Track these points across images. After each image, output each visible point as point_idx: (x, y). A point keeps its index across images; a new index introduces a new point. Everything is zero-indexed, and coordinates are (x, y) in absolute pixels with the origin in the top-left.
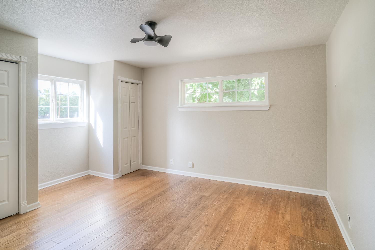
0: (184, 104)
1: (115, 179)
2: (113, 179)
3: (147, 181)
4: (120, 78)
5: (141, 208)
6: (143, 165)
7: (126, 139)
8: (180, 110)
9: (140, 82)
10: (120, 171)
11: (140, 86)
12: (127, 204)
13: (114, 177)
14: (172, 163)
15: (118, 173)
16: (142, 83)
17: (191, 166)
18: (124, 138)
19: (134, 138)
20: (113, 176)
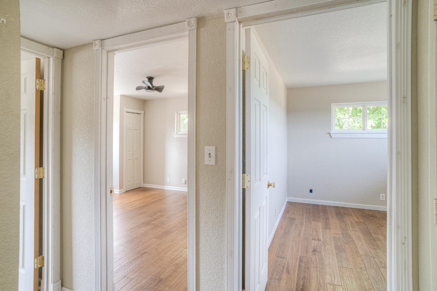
0: (179, 132)
1: (120, 193)
2: (119, 193)
3: (147, 194)
4: (125, 109)
5: (141, 208)
6: (144, 183)
7: (130, 161)
8: (176, 136)
9: (142, 112)
10: (124, 187)
11: (142, 115)
12: (131, 206)
13: (119, 192)
14: (168, 181)
15: (123, 188)
16: (144, 113)
17: (184, 183)
18: (128, 160)
19: (136, 160)
20: (118, 190)
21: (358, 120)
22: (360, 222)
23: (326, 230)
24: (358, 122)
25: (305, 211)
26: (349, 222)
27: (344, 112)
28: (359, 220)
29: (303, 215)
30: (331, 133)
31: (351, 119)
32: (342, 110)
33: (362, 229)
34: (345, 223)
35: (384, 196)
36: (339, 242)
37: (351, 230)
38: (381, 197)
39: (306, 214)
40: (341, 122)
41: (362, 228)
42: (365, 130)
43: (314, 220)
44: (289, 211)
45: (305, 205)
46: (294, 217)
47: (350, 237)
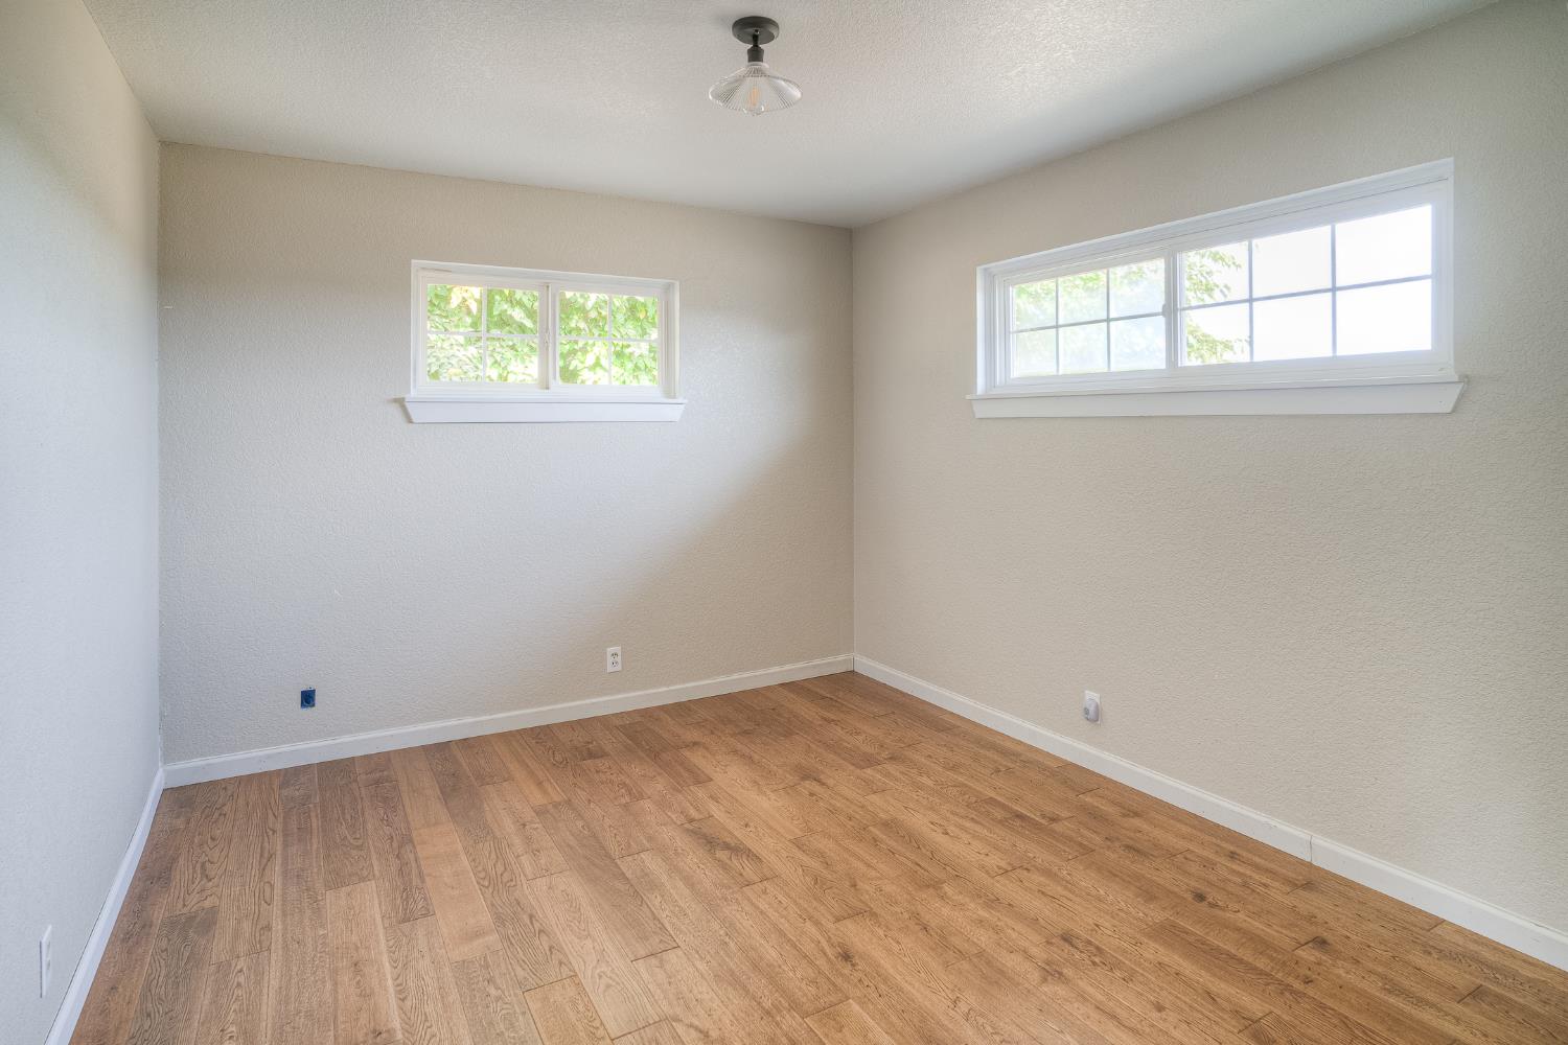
21: (495, 355)
22: (556, 805)
23: (406, 927)
24: (496, 362)
25: (279, 827)
26: (509, 825)
27: (444, 320)
28: (545, 792)
29: (267, 859)
30: (408, 398)
31: (472, 351)
32: (438, 312)
33: (571, 848)
34: (495, 837)
35: (619, 654)
36: (493, 991)
37: (529, 870)
38: (610, 660)
39: (286, 845)
40: (434, 360)
41: (573, 842)
42: (547, 388)
43: (337, 881)
44: (174, 860)
45: (276, 783)
46: (207, 904)
47: (537, 925)
